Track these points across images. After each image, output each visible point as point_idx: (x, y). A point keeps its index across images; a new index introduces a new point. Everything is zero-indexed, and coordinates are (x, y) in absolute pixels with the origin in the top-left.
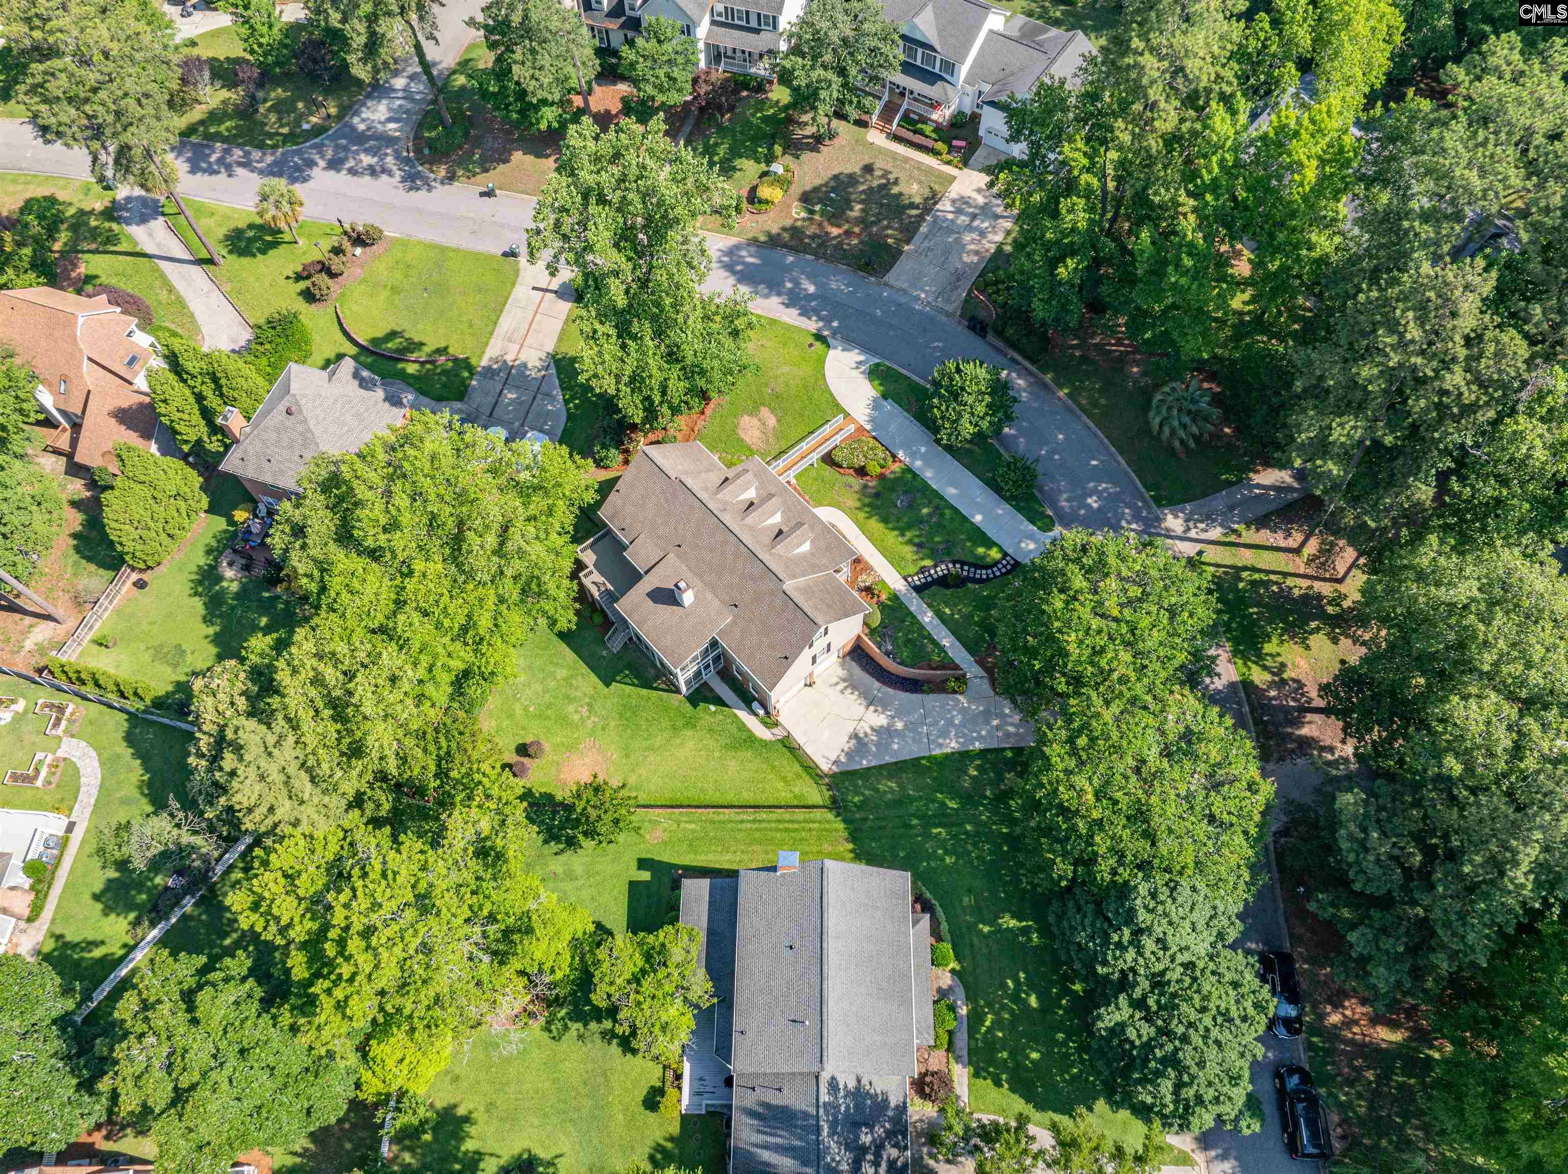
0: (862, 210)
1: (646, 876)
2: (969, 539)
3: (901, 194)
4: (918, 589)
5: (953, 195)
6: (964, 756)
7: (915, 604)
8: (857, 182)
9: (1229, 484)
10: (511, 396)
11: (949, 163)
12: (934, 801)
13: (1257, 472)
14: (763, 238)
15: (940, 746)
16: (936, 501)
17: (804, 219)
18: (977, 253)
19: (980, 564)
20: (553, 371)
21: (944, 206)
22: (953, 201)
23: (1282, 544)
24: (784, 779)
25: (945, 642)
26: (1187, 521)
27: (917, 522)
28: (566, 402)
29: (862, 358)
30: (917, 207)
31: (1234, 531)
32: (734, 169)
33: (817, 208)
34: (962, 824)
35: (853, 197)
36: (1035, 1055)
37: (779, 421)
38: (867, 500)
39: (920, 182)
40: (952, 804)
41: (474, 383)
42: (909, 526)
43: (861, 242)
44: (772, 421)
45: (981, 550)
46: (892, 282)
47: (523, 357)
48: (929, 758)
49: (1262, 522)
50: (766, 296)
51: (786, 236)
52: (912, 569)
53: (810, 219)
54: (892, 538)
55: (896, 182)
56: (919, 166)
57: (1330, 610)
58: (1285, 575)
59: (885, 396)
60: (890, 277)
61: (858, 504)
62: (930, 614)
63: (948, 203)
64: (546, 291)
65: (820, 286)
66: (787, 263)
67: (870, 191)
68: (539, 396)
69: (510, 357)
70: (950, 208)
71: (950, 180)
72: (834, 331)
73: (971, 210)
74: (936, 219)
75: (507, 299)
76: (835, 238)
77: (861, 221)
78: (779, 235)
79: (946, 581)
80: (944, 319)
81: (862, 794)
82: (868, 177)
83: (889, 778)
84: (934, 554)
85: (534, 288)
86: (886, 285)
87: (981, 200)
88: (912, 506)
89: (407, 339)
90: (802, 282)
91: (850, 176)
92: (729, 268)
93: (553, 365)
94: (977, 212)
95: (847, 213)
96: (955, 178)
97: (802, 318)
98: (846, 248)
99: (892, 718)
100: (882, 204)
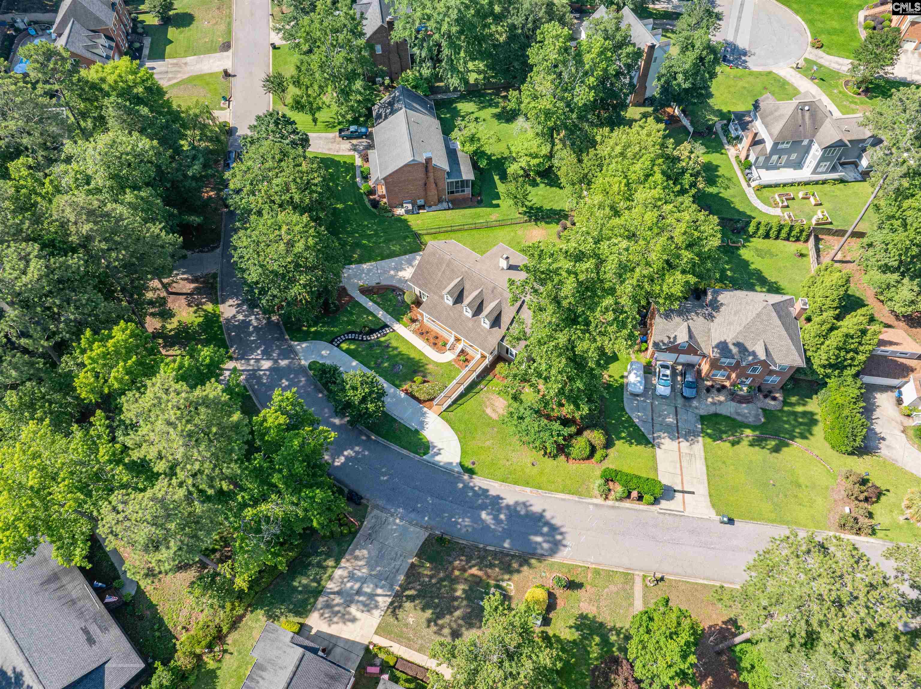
0: (455, 590)
2: (359, 352)
3: (423, 610)
4: (386, 326)
5: (377, 613)
6: (360, 261)
7: (388, 319)
8: (463, 618)
10: (670, 420)
11: (382, 648)
12: (373, 243)
14: (533, 561)
15: (371, 266)
17: (503, 580)
18: (357, 558)
19: (353, 340)
20: (650, 437)
21: (384, 601)
22: (376, 607)
25: (371, 303)
27: (390, 358)
28: (630, 418)
29: (438, 458)
30: (408, 597)
32: (578, 628)
34: (360, 236)
35: (465, 603)
37: (484, 412)
38: (422, 369)
39: (407, 625)
40: (364, 242)
41: (699, 426)
42: (395, 356)
43: (451, 563)
44: (489, 411)
45: (352, 347)
46: (422, 531)
47: (675, 444)
48: (376, 260)
50: (517, 503)
51: (515, 565)
52: (391, 335)
53: (498, 581)
54: (403, 349)
55: (429, 621)
56: (409, 643)
59: (417, 432)
60: (424, 535)
61: (427, 367)
62: (379, 316)
63: (381, 604)
64: (683, 492)
65: (477, 519)
66: (508, 541)
67: (450, 611)
68: (650, 421)
69: (684, 444)
70: (379, 599)
71: (380, 630)
72: (459, 479)
73: (361, 598)
74: (391, 588)
75: (709, 483)
76: (474, 566)
77: (454, 581)
78: (521, 565)
79: (372, 331)
80: (381, 503)
81: (408, 242)
82: (454, 626)
83: (394, 251)
84: (379, 344)
85: (693, 493)
86: (426, 528)
87: (353, 610)
88: (394, 365)
89: (763, 448)
90: (493, 522)
91: (470, 626)
92: (554, 529)
93: (652, 441)
94: (356, 598)
95: (467, 588)
96: (376, 633)
97: (485, 487)
98: (463, 558)
99: (396, 275)
100: (438, 598)
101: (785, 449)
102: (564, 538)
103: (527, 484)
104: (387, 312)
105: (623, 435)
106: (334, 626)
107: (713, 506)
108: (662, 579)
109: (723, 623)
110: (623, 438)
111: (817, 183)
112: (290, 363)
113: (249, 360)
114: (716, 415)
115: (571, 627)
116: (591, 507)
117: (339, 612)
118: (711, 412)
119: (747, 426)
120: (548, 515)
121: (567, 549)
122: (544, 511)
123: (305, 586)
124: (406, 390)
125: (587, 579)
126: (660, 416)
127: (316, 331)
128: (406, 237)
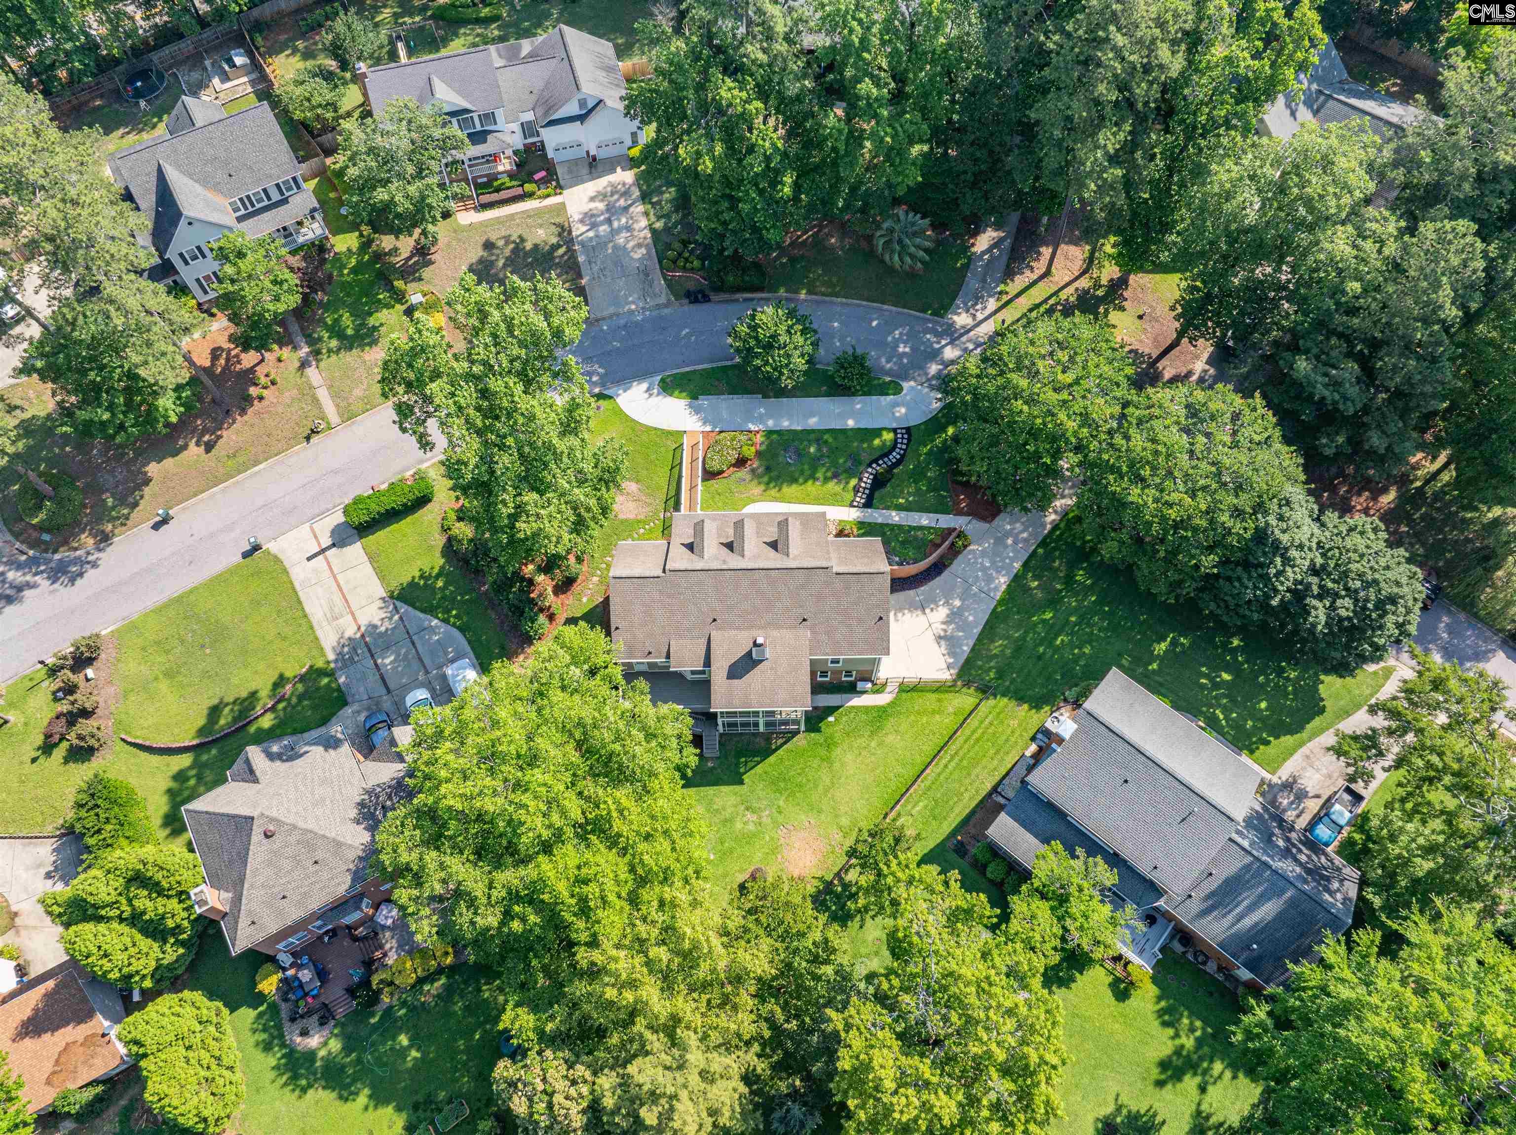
2: (862, 441)
3: (536, 246)
4: (868, 504)
5: (577, 217)
6: (1017, 579)
7: (877, 516)
8: (492, 262)
9: (966, 267)
10: (387, 661)
11: (548, 196)
12: (1035, 625)
13: (973, 245)
15: (996, 589)
16: (812, 436)
18: (639, 246)
19: (886, 451)
20: (403, 608)
21: (578, 230)
22: (582, 221)
23: (1034, 277)
24: (934, 712)
25: (925, 522)
26: (967, 311)
27: (815, 463)
28: (445, 621)
29: (645, 386)
30: (560, 246)
31: (1001, 293)
32: (375, 328)
34: (1067, 621)
36: (1263, 705)
37: (638, 482)
38: (766, 479)
39: (541, 226)
40: (1048, 615)
41: (342, 680)
42: (814, 469)
44: (633, 487)
45: (877, 442)
46: (599, 315)
47: (364, 622)
48: (1000, 602)
49: (1009, 274)
52: (850, 496)
54: (815, 488)
55: (522, 239)
56: (527, 214)
57: (1100, 293)
58: (1056, 293)
59: (694, 397)
60: (594, 313)
61: (762, 487)
62: (894, 513)
63: (579, 226)
64: (323, 551)
67: (510, 261)
68: (414, 638)
69: (351, 631)
70: (584, 228)
72: (604, 383)
73: (602, 218)
74: (583, 244)
75: (294, 589)
79: (879, 482)
80: (666, 311)
81: (990, 669)
82: (495, 251)
83: (992, 641)
84: (851, 473)
85: (309, 559)
87: (601, 206)
88: (800, 454)
89: (234, 703)
91: (481, 261)
93: (398, 604)
94: (607, 216)
96: (563, 204)
99: (947, 603)
100: (531, 264)
104: (887, 525)
105: (440, 584)
106: (605, 184)
107: (276, 560)
108: (308, 438)
109: (221, 437)
110: (437, 577)
115: (382, 325)
117: (612, 195)
118: (334, 719)
123: (662, 193)
124: (754, 435)
126: (405, 658)
127: (944, 429)
128: (1001, 675)
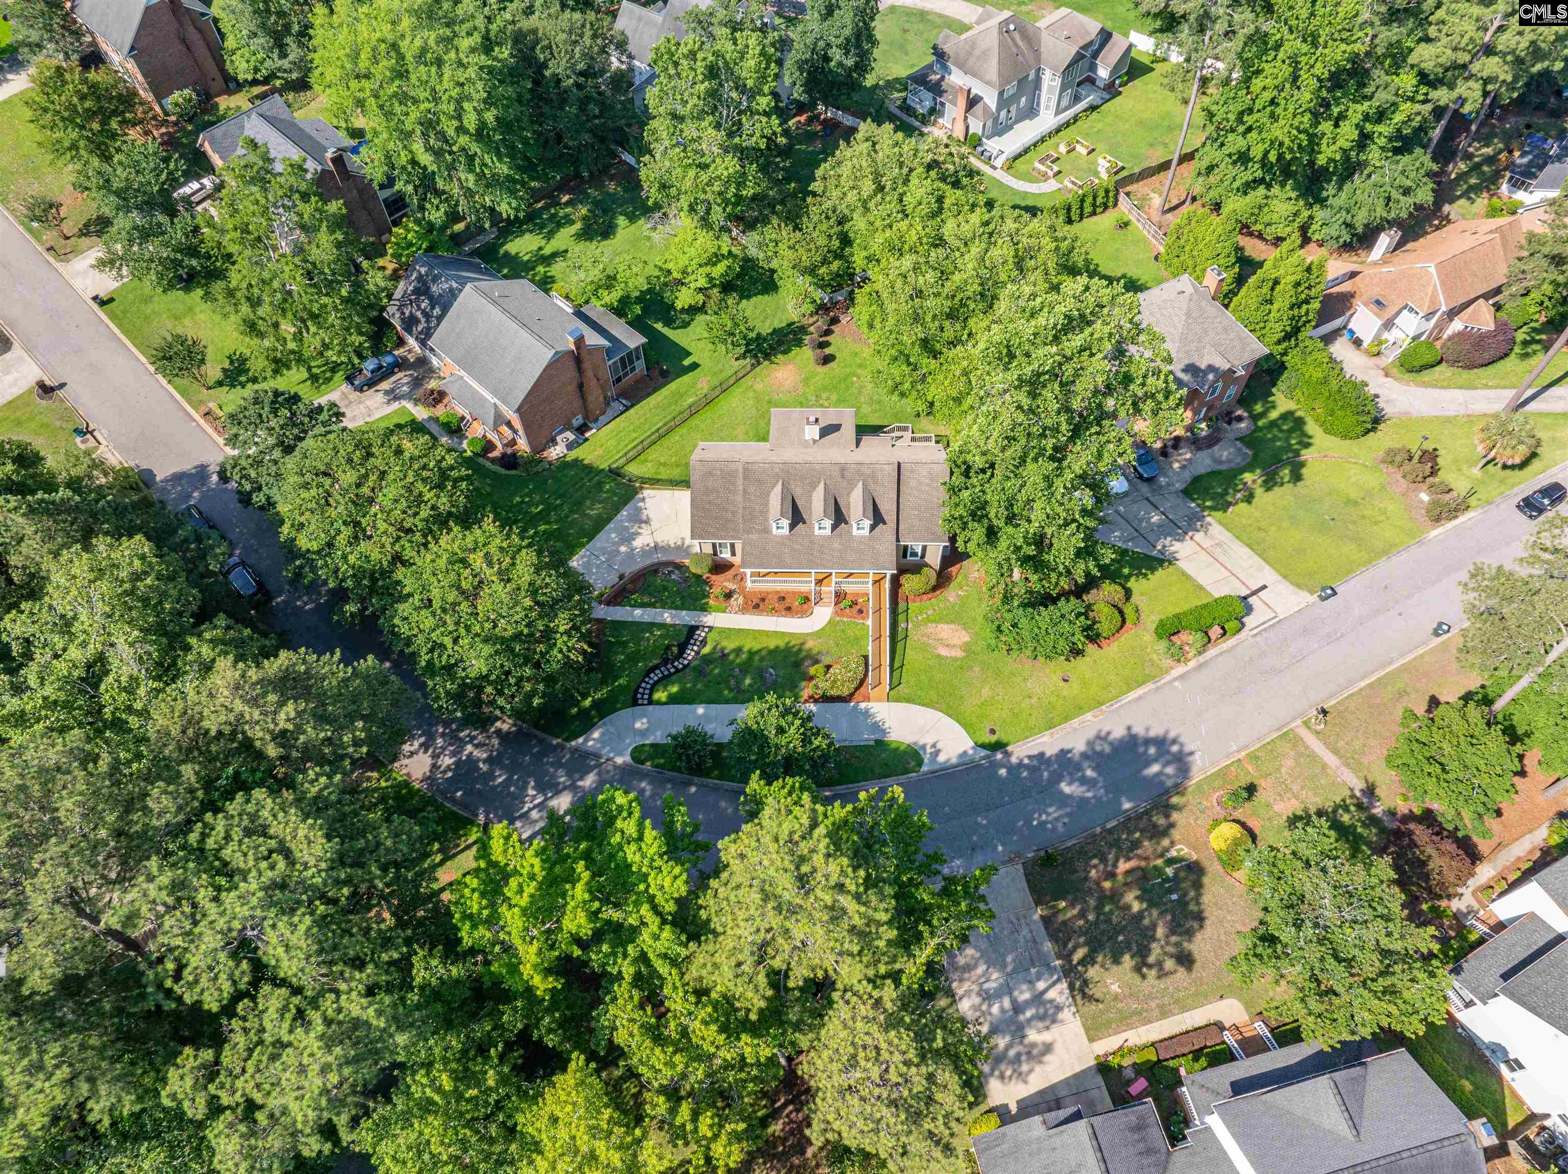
0: (1128, 907)
1: (686, 362)
2: (691, 690)
3: (1117, 961)
4: (692, 629)
5: (1066, 1015)
7: (686, 617)
8: (1173, 932)
10: (1155, 519)
11: (1119, 1051)
12: (556, 522)
14: (1175, 800)
17: (1167, 850)
18: (968, 968)
19: (665, 680)
20: (1155, 554)
21: (1059, 993)
22: (1059, 1008)
24: (664, 465)
25: (638, 612)
27: (745, 668)
29: (942, 758)
30: (1082, 962)
33: (1170, 871)
35: (1155, 912)
37: (939, 656)
38: (803, 655)
39: (1116, 998)
41: (1193, 505)
42: (749, 661)
43: (1086, 879)
44: (944, 652)
45: (674, 689)
46: (1011, 868)
47: (1189, 543)
48: (583, 545)
50: (1090, 743)
51: (1161, 821)
52: (712, 637)
53: (1162, 855)
54: (750, 645)
55: (1138, 969)
59: (880, 744)
60: (1017, 871)
61: (806, 647)
62: (669, 621)
63: (1060, 1000)
64: (1254, 593)
65: (1064, 800)
66: (1123, 799)
67: (1148, 935)
68: (1137, 534)
69: (1199, 536)
70: (1051, 994)
71: (1093, 1032)
72: (995, 765)
73: (1029, 1014)
74: (1051, 970)
75: (1269, 564)
76: (1117, 860)
77: (1114, 897)
78: (1167, 816)
79: (680, 649)
81: (608, 491)
82: (1170, 949)
83: (599, 515)
84: (707, 660)
85: (1264, 587)
86: (1011, 860)
87: (1033, 1036)
88: (760, 675)
89: (1282, 484)
90: (1084, 788)
91: (1189, 934)
92: (1161, 743)
93: (1161, 557)
94: (1021, 1018)
95: (1139, 893)
96: (1091, 1040)
97: (1035, 752)
98: (1095, 861)
99: (633, 550)
100: (1119, 933)
101: (1304, 471)
102: (1182, 745)
103: (1080, 710)
104: (676, 608)
105: (1126, 571)
106: (1032, 1078)
107: (1298, 586)
108: (1324, 711)
110: (1130, 575)
111: (1067, 124)
112: (599, 774)
113: (525, 816)
114: (1197, 480)
116: (1177, 684)
117: (1019, 1055)
118: (1189, 480)
119: (1243, 470)
120: (1139, 730)
121: (1197, 756)
122: (1129, 728)
124: (811, 697)
125: (1250, 773)
126: (1141, 521)
127: (595, 703)
128: (600, 485)
